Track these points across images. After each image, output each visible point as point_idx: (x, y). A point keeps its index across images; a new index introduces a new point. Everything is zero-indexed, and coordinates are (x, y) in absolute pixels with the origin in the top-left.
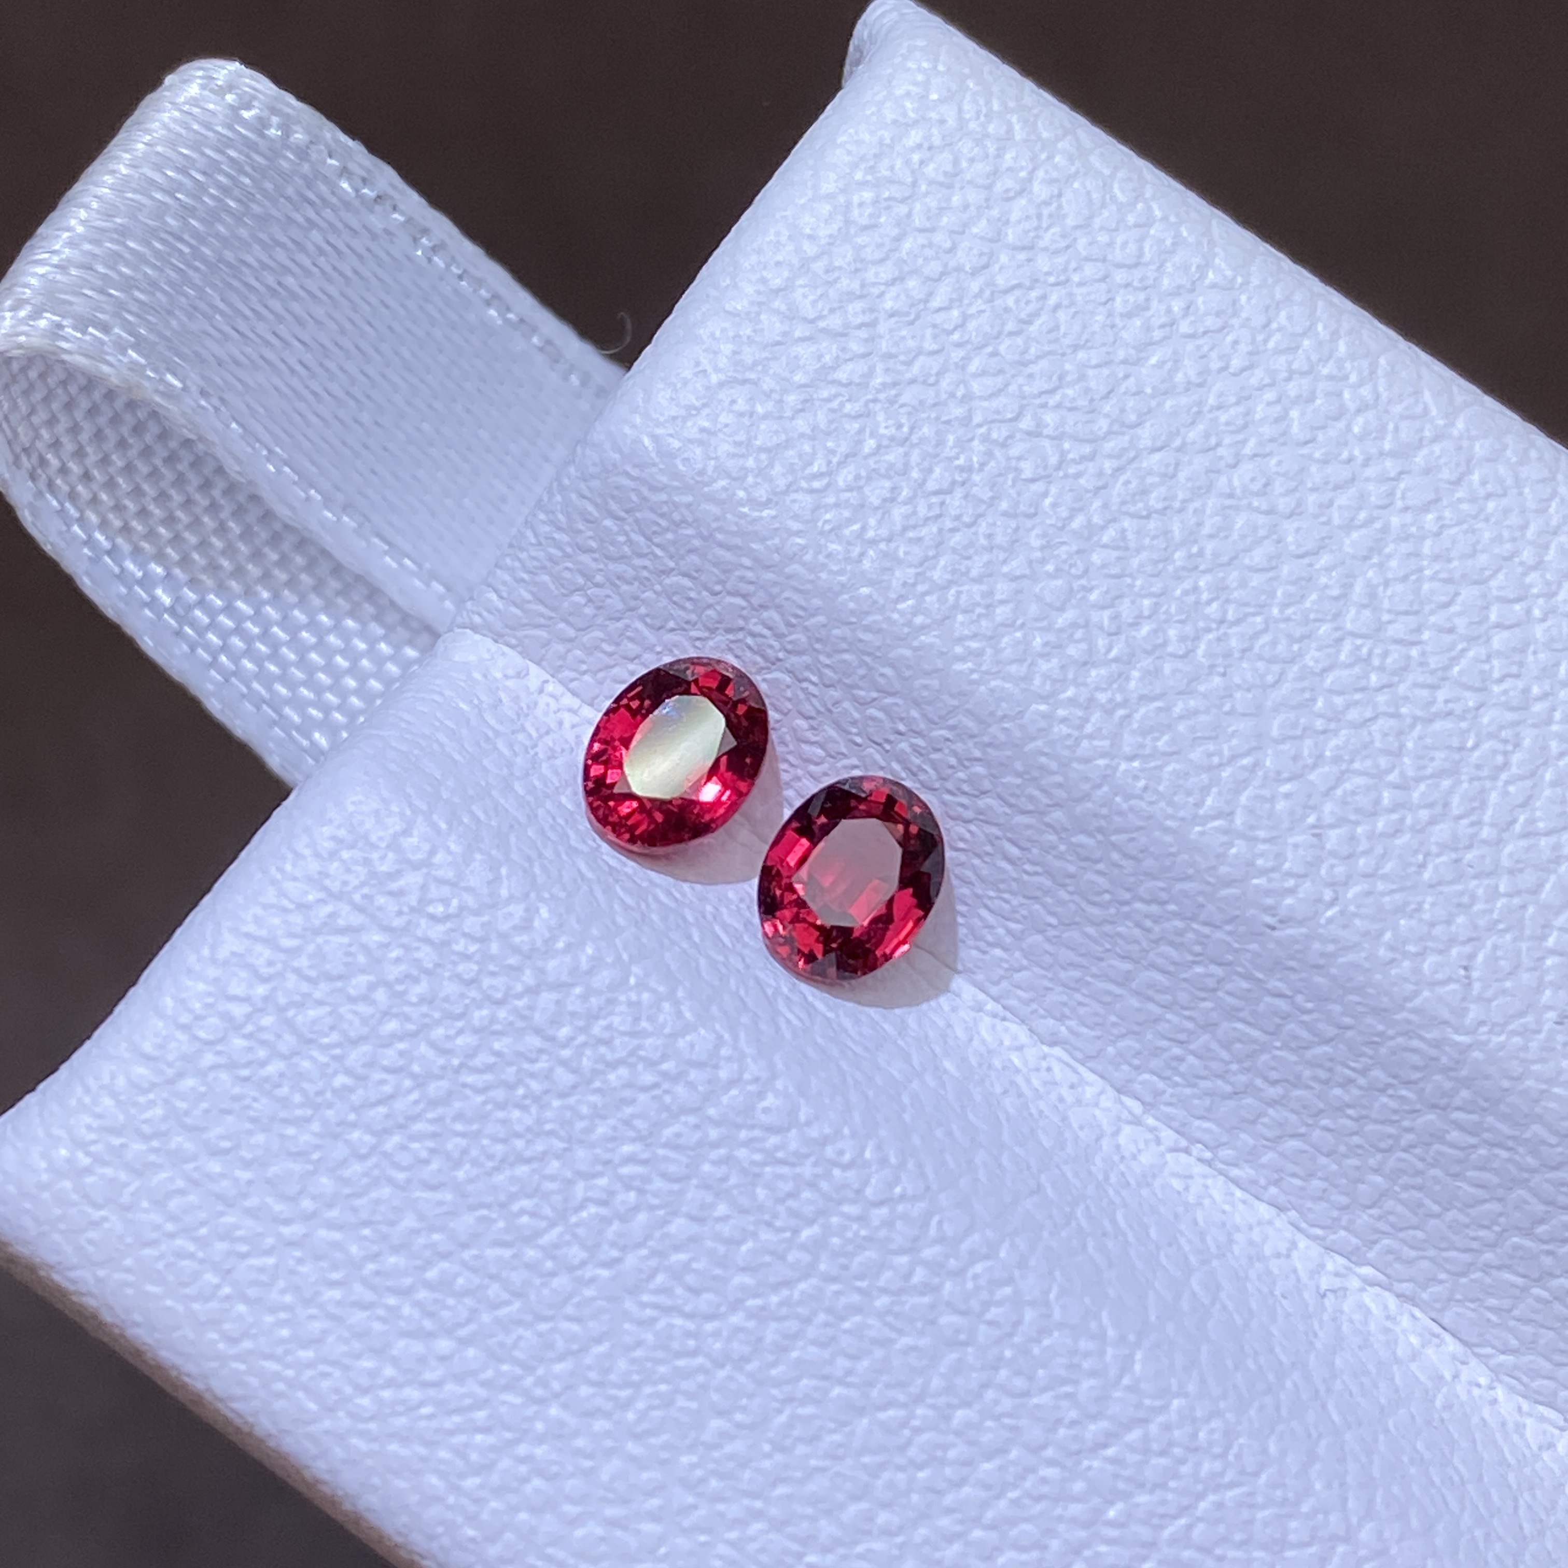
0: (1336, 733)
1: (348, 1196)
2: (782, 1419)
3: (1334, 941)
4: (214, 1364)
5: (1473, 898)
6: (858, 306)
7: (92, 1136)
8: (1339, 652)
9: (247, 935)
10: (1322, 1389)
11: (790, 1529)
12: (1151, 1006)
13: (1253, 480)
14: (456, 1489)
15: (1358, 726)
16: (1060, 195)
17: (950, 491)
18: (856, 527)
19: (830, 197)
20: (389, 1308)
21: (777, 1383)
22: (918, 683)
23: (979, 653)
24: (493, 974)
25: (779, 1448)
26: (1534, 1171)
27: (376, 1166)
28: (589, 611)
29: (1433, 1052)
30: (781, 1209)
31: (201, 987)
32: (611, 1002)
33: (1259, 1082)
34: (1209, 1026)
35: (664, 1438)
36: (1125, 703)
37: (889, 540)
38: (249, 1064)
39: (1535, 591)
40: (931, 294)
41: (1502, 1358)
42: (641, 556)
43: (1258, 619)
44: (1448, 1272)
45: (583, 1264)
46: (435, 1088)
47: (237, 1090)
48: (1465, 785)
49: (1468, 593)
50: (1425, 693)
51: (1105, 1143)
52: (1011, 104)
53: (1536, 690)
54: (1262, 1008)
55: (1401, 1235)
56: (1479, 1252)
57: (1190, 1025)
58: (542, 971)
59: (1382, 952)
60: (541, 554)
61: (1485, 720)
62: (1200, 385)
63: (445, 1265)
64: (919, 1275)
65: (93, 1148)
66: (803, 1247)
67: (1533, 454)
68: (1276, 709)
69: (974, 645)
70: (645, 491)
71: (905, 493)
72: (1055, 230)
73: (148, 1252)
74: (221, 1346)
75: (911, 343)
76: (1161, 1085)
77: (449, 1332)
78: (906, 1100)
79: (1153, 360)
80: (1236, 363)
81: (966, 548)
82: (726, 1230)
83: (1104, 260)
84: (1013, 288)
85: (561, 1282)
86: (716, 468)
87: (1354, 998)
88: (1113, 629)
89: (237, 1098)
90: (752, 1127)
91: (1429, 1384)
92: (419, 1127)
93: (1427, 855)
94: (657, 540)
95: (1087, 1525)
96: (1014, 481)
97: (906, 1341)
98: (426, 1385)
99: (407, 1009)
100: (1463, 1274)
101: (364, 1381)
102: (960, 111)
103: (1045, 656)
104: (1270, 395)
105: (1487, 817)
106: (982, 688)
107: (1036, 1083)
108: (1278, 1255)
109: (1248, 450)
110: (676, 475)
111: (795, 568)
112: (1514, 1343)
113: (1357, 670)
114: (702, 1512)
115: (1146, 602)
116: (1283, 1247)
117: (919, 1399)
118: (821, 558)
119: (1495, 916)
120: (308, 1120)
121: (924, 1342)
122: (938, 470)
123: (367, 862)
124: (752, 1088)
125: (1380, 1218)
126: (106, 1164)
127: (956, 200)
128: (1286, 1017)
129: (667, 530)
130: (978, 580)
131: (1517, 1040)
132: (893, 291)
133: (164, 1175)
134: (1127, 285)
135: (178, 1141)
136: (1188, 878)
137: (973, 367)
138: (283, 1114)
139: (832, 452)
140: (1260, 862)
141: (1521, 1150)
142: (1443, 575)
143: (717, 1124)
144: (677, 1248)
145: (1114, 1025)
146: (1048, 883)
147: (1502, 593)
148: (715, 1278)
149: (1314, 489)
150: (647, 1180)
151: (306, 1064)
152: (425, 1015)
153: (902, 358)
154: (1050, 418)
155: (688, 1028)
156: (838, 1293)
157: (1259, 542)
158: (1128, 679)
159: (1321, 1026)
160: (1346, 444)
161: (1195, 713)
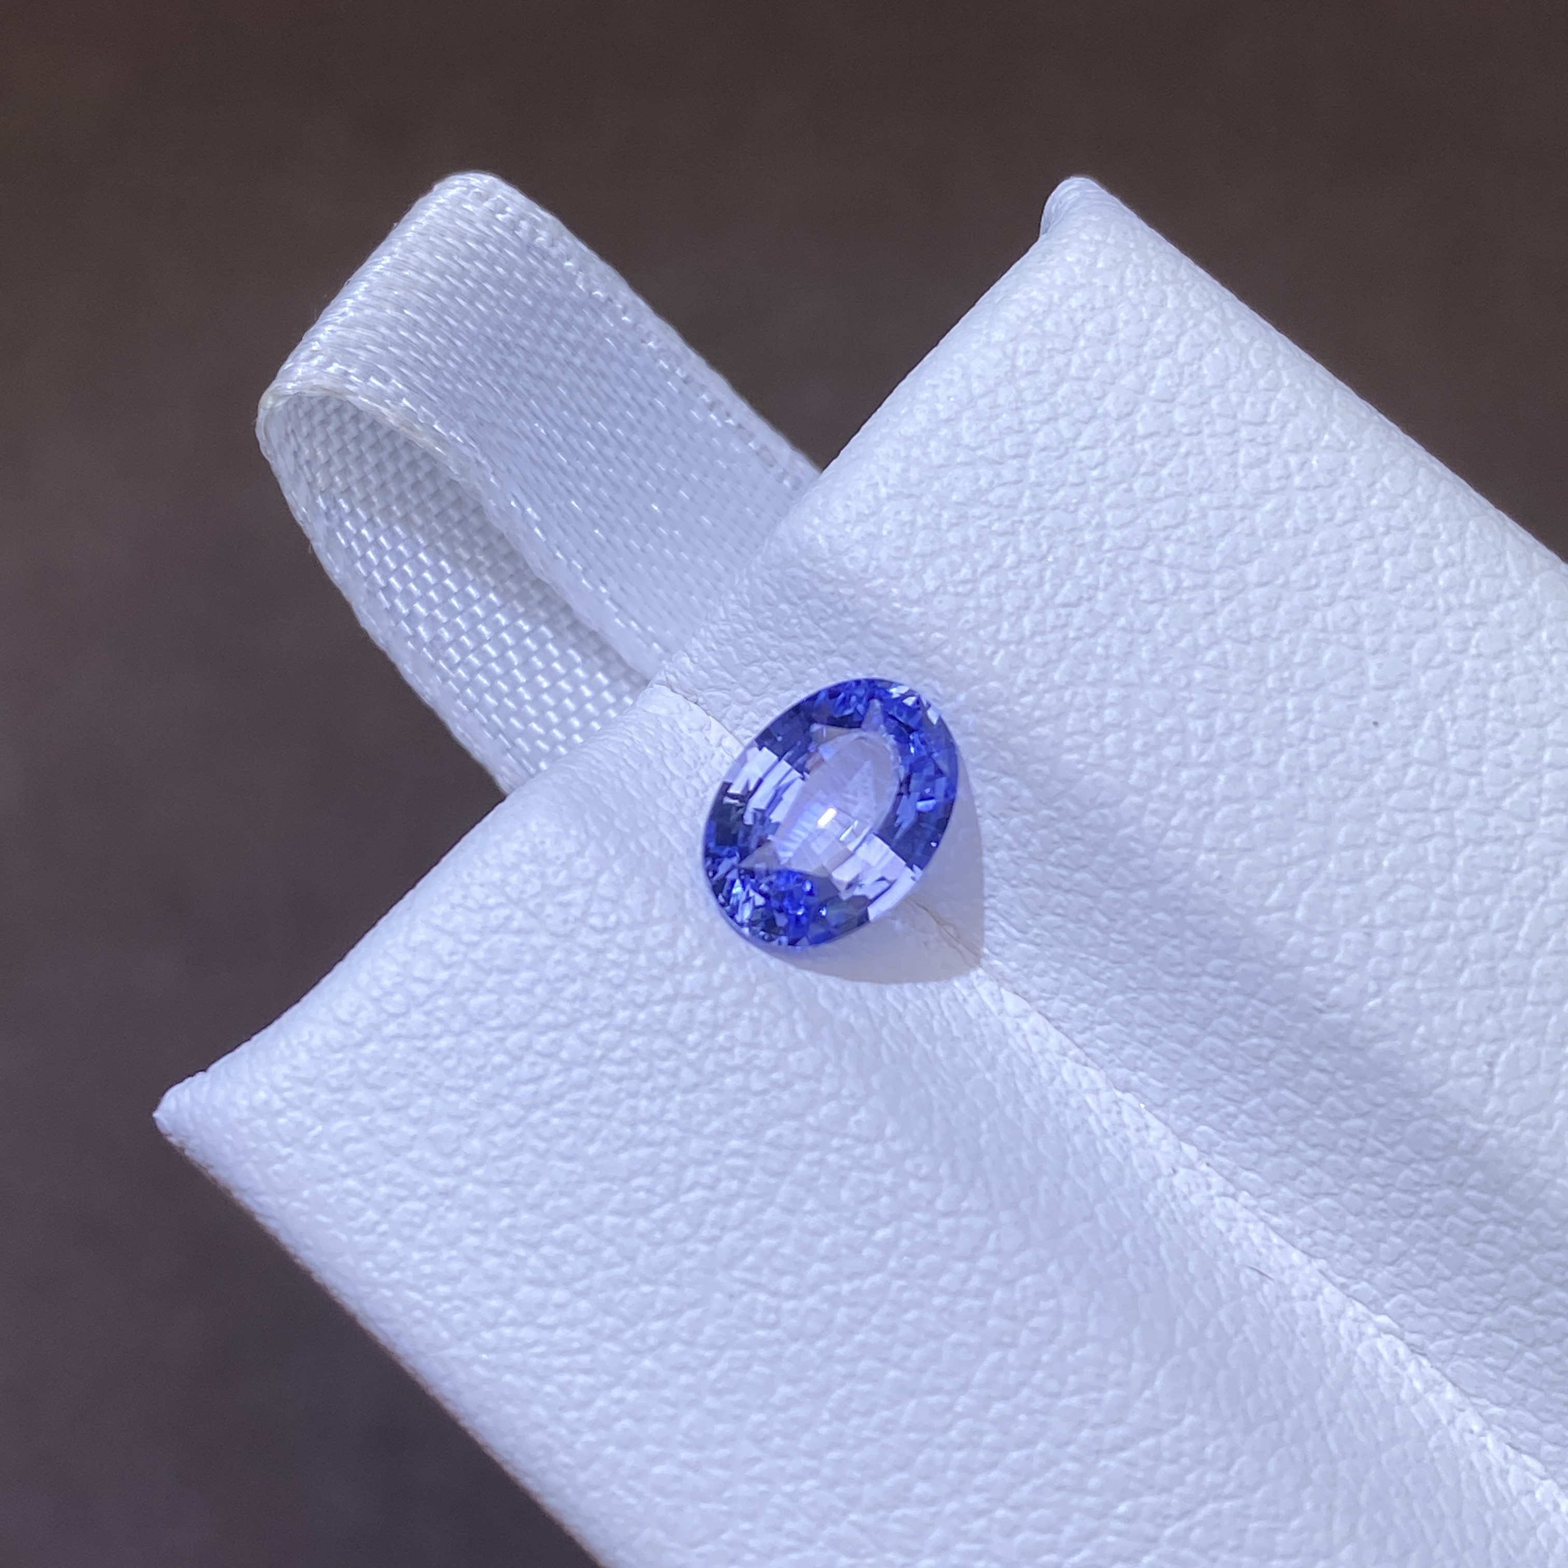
0: (1396, 845)
1: (495, 1159)
3: (1374, 1028)
4: (367, 1289)
7: (287, 1084)
8: (1405, 775)
10: (1325, 1420)
11: (839, 1490)
12: (1211, 1068)
13: (1344, 618)
14: (557, 1419)
17: (1077, 604)
18: (992, 629)
20: (518, 1257)
22: (1031, 768)
23: (1087, 747)
24: (639, 982)
27: (520, 1135)
28: (764, 680)
29: (1454, 1136)
31: (394, 968)
32: (737, 1016)
33: (1301, 1145)
34: (1259, 1091)
36: (1210, 802)
37: (1019, 642)
38: (425, 1036)
40: (1079, 434)
41: (1495, 1410)
42: (810, 637)
44: (1453, 1329)
46: (578, 1073)
48: (1506, 904)
51: (1160, 1182)
52: (1168, 276)
54: (1306, 1080)
55: (1416, 1292)
56: (1481, 1315)
57: (1242, 1087)
58: (680, 983)
60: (728, 628)
61: (1530, 848)
62: (1306, 532)
64: (975, 1282)
65: (288, 1095)
69: (1082, 739)
70: (815, 581)
71: (1037, 602)
73: (323, 1188)
74: (375, 1274)
75: (1056, 474)
76: (1216, 1137)
78: (984, 1126)
79: (1268, 507)
80: (1340, 515)
83: (1234, 417)
84: (1152, 434)
86: (877, 568)
87: (1388, 1080)
90: (845, 1136)
91: (1426, 1427)
93: (1466, 961)
94: (823, 625)
96: (1134, 601)
99: (563, 1005)
100: (1466, 1333)
102: (1122, 279)
105: (1523, 932)
106: (1086, 778)
107: (1106, 1123)
108: (1304, 1297)
109: (1343, 592)
110: (843, 571)
111: (935, 658)
112: (1506, 1398)
115: (1238, 717)
116: (1309, 1291)
118: (959, 653)
119: (1521, 1022)
120: (467, 1090)
122: (1068, 586)
123: (543, 876)
124: (849, 1103)
125: (1397, 1275)
126: (297, 1108)
128: (1328, 1090)
129: (831, 616)
131: (1529, 1133)
132: (1046, 428)
134: (1251, 440)
137: (1107, 501)
139: (977, 563)
140: (1315, 953)
141: (1524, 1229)
142: (1506, 717)
145: (1180, 1080)
146: (1130, 951)
149: (1400, 631)
152: (577, 1010)
153: (1047, 487)
154: (1169, 549)
155: (798, 1045)
158: (1215, 780)
160: (1432, 593)
161: (1270, 817)
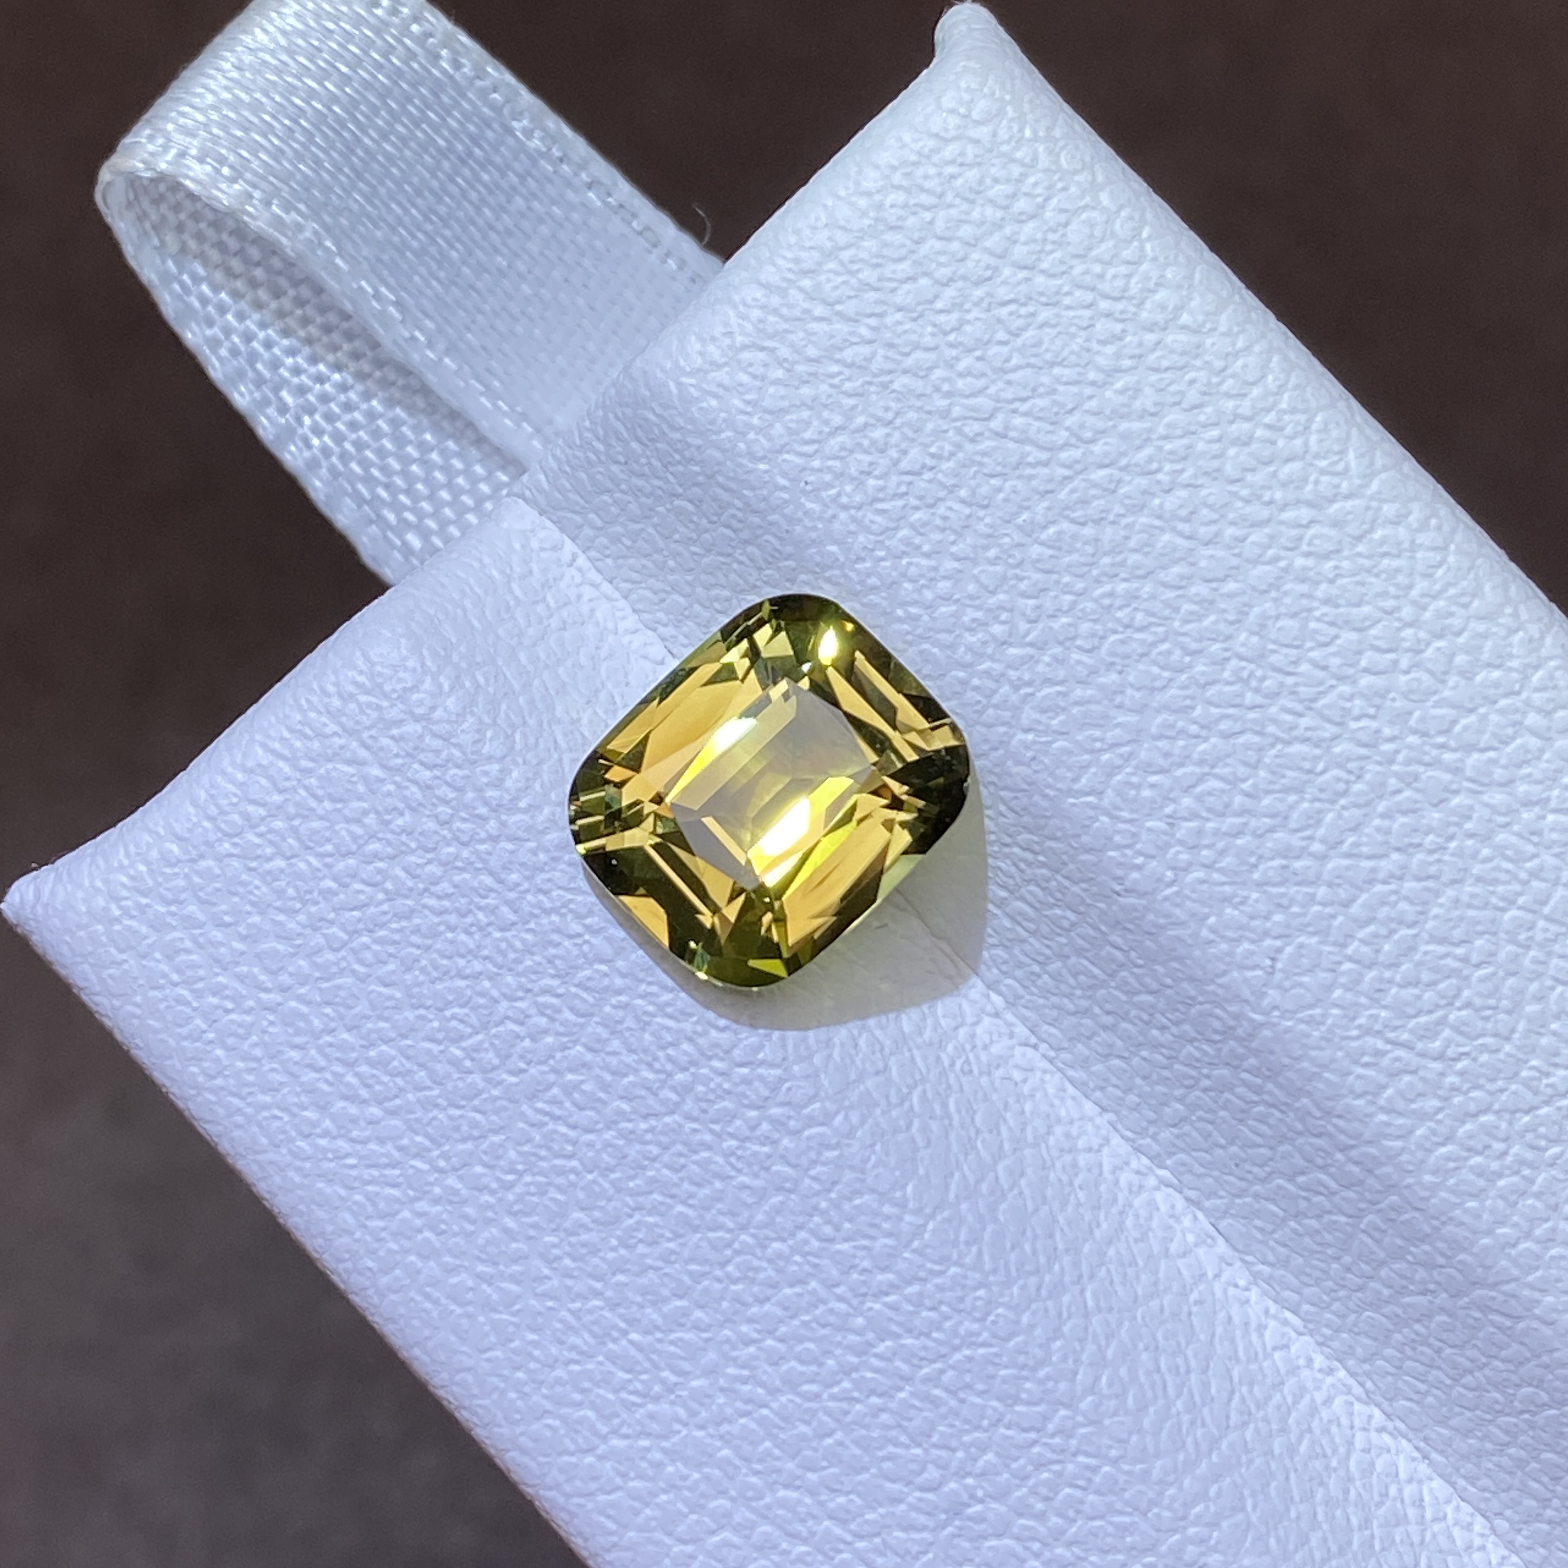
2: (631, 1222)
5: (1292, 901)
6: (871, 296)
9: (273, 752)
15: (1226, 736)
16: (1066, 225)
19: (869, 194)
21: (633, 1194)
25: (623, 1244)
26: (1300, 1133)
30: (661, 1054)
35: (535, 1218)
39: (1407, 645)
43: (1160, 630)
45: (494, 1068)
47: (244, 877)
49: (1347, 637)
50: (1289, 718)
53: (1387, 731)
59: (1205, 933)
63: (384, 1047)
66: (673, 1089)
67: (1433, 522)
68: (1158, 711)
72: (1057, 255)
77: (379, 1103)
81: (925, 524)
82: (613, 1061)
85: (476, 1078)
88: (1033, 616)
89: (242, 883)
92: (382, 933)
95: (860, 1354)
97: (743, 1179)
98: (353, 1140)
101: (306, 1129)
103: (971, 630)
104: (1215, 433)
113: (1237, 688)
114: (555, 1282)
117: (743, 1228)
121: (757, 1183)
127: (976, 214)
130: (927, 555)
133: (177, 934)
135: (192, 908)
136: (1055, 839)
138: (278, 904)
143: (623, 975)
144: (571, 1070)
147: (1378, 643)
148: (600, 1100)
150: (558, 1011)
151: (302, 865)
156: (695, 1131)
157: (1176, 562)
159: (1148, 980)
